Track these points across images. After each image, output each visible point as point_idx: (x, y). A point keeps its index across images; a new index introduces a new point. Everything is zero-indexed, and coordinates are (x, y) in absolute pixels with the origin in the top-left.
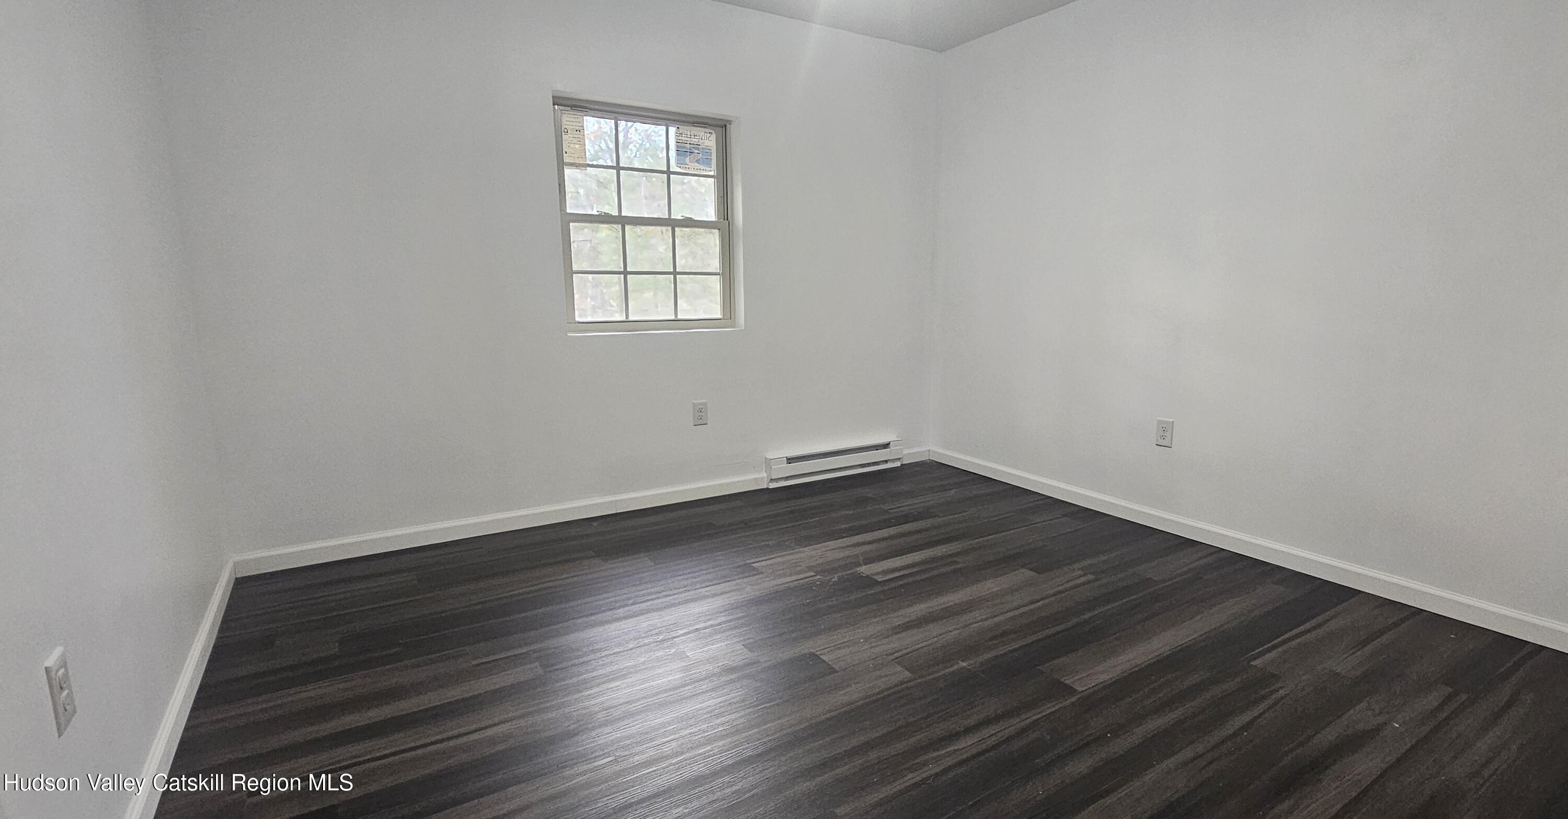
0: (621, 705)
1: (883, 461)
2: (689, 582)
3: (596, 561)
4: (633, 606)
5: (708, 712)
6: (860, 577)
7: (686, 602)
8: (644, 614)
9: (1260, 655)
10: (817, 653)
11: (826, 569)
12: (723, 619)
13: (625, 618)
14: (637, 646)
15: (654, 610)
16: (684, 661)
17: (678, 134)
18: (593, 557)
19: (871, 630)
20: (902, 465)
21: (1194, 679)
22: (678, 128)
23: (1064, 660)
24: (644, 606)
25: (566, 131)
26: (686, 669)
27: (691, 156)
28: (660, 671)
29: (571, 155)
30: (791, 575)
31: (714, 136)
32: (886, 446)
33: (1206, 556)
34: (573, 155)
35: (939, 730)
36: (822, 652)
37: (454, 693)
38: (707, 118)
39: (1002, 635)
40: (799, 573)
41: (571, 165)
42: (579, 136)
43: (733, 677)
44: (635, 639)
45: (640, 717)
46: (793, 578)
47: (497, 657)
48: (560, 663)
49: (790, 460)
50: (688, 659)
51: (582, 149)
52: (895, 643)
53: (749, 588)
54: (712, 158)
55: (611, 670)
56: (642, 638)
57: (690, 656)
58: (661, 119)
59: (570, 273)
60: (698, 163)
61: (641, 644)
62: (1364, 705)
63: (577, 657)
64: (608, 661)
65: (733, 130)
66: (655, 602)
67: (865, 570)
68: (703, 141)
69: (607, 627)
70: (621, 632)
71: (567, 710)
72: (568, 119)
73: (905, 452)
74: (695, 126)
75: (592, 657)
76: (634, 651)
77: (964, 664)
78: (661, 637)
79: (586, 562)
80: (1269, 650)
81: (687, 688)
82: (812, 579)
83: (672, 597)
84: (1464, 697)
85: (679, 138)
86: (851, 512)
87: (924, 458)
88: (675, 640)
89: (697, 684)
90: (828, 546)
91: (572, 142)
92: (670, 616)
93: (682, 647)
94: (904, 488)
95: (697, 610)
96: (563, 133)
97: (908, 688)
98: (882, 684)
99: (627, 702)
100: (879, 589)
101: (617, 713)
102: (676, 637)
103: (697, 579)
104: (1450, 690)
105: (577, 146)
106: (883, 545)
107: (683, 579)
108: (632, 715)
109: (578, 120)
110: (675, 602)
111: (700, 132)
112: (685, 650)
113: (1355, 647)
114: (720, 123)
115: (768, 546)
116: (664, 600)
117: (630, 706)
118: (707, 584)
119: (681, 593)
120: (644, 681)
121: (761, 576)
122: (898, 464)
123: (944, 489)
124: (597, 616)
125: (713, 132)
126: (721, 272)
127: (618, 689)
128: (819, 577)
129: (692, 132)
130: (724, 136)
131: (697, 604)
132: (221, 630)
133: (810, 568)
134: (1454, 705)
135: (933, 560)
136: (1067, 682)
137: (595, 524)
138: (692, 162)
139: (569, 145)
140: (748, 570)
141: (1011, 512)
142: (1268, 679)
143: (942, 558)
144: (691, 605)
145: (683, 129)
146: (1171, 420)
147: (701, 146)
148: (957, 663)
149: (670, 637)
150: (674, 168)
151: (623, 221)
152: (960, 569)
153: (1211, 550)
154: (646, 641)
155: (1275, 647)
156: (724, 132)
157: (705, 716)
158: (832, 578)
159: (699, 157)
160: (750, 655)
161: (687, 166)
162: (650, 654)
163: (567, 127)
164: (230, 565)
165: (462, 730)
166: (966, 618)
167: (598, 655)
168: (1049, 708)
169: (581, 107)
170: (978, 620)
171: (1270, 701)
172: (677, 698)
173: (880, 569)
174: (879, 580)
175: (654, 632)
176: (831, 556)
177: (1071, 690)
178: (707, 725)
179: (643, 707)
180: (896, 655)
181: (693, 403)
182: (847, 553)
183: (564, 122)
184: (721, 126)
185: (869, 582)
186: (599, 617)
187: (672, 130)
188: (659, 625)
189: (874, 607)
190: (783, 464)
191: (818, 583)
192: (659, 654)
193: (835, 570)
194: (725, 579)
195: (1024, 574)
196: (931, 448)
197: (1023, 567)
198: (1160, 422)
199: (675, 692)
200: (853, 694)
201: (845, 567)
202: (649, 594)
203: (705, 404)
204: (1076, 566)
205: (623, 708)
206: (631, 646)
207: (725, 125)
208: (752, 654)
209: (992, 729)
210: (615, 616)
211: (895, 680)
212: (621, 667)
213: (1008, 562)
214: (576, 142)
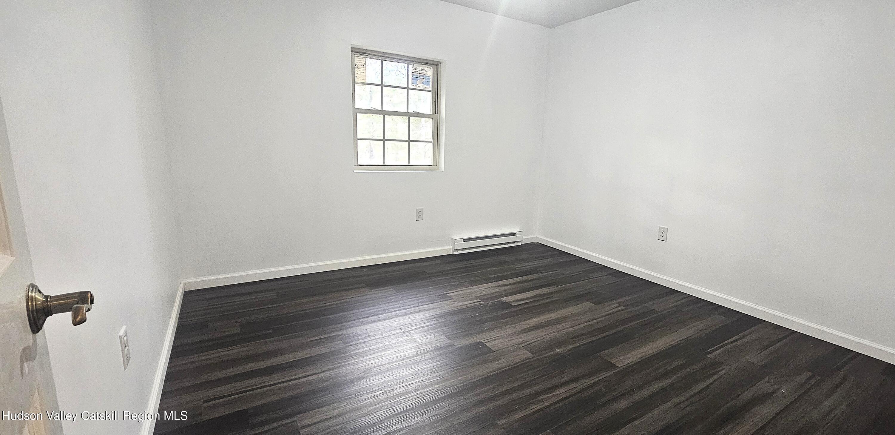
0: (385, 364)
1: (512, 242)
2: (415, 302)
3: (367, 289)
4: (387, 314)
5: (430, 370)
6: (503, 303)
7: (415, 312)
8: (393, 318)
9: (713, 351)
10: (483, 342)
11: (485, 298)
12: (434, 322)
13: (385, 320)
14: (391, 334)
15: (398, 316)
16: (415, 343)
17: (414, 68)
18: (365, 287)
19: (509, 331)
20: (522, 244)
21: (676, 363)
22: (414, 65)
23: (610, 350)
24: (393, 314)
25: (356, 65)
26: (417, 347)
27: (420, 80)
28: (404, 348)
29: (358, 78)
30: (468, 301)
31: (432, 69)
32: (514, 234)
33: (683, 299)
34: (359, 78)
35: (548, 384)
36: (486, 341)
37: (300, 355)
38: (428, 60)
39: (578, 336)
40: (472, 299)
41: (358, 83)
42: (363, 68)
43: (441, 352)
44: (390, 331)
45: (395, 371)
46: (469, 302)
47: (322, 337)
48: (353, 341)
49: (465, 240)
50: (417, 342)
51: (364, 75)
52: (523, 338)
53: (446, 306)
54: (431, 81)
55: (379, 346)
56: (393, 330)
57: (419, 341)
58: (378, 56)
59: (356, 139)
60: (423, 84)
61: (393, 333)
62: (766, 379)
63: (361, 339)
64: (377, 341)
65: (441, 67)
66: (399, 312)
67: (505, 299)
68: (426, 72)
69: (375, 324)
70: (382, 327)
71: (358, 366)
72: (358, 60)
73: (524, 237)
74: (422, 64)
75: (369, 339)
76: (389, 337)
77: (558, 350)
78: (403, 331)
79: (362, 290)
80: (717, 349)
81: (418, 357)
82: (479, 303)
83: (407, 310)
84: (818, 378)
85: (414, 70)
86: (496, 268)
87: (533, 241)
88: (410, 332)
89: (423, 355)
90: (485, 286)
91: (359, 71)
92: (407, 320)
93: (414, 336)
94: (524, 257)
95: (420, 317)
96: (355, 66)
97: (530, 362)
98: (517, 359)
99: (389, 363)
100: (513, 309)
101: (383, 368)
102: (411, 331)
103: (420, 301)
104: (811, 374)
105: (362, 73)
106: (513, 286)
107: (412, 301)
108: (391, 369)
109: (362, 60)
110: (409, 312)
111: (424, 67)
112: (416, 337)
113: (761, 350)
114: (434, 63)
115: (455, 285)
116: (403, 311)
117: (390, 365)
118: (425, 303)
119: (411, 308)
120: (396, 352)
121: (453, 300)
122: (520, 244)
123: (544, 258)
124: (369, 318)
125: (431, 67)
126: (433, 141)
127: (383, 356)
128: (482, 302)
129: (421, 68)
130: (437, 69)
131: (420, 314)
132: (180, 318)
133: (477, 298)
134: (813, 381)
135: (540, 295)
136: (612, 362)
137: (365, 270)
138: (420, 83)
139: (358, 73)
140: (444, 297)
141: (580, 272)
142: (716, 364)
143: (544, 295)
144: (417, 314)
145: (416, 66)
146: (667, 227)
147: (425, 75)
148: (556, 350)
149: (407, 330)
150: (410, 86)
151: (384, 113)
152: (555, 301)
153: (685, 296)
154: (395, 332)
155: (720, 348)
156: (437, 68)
157: (428, 372)
158: (489, 303)
159: (423, 81)
160: (449, 341)
161: (418, 85)
162: (398, 339)
163: (356, 63)
164: (182, 285)
165: (307, 374)
166: (559, 326)
167: (372, 338)
168: (603, 375)
169: (365, 53)
170: (565, 328)
171: (716, 377)
172: (413, 362)
173: (514, 299)
174: (513, 305)
175: (399, 328)
176: (488, 291)
177: (614, 366)
178: (429, 377)
179: (397, 366)
180: (524, 345)
181: (416, 209)
182: (496, 290)
183: (356, 61)
184: (436, 65)
185: (507, 306)
186: (370, 319)
187: (411, 66)
188: (402, 324)
189: (512, 319)
190: (461, 242)
191: (482, 305)
192: (402, 339)
193: (491, 299)
194: (433, 301)
195: (588, 305)
196: (537, 236)
197: (588, 301)
198: (660, 228)
199: (412, 359)
200: (502, 363)
201: (495, 298)
202: (395, 308)
203: (423, 209)
204: (614, 302)
205: (386, 366)
206: (388, 335)
207: (438, 64)
208: (450, 341)
209: (575, 385)
210: (379, 319)
211: (524, 357)
212: (384, 345)
213: (579, 298)
214: (361, 71)
